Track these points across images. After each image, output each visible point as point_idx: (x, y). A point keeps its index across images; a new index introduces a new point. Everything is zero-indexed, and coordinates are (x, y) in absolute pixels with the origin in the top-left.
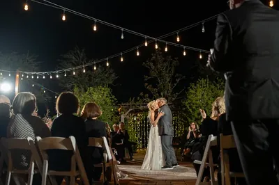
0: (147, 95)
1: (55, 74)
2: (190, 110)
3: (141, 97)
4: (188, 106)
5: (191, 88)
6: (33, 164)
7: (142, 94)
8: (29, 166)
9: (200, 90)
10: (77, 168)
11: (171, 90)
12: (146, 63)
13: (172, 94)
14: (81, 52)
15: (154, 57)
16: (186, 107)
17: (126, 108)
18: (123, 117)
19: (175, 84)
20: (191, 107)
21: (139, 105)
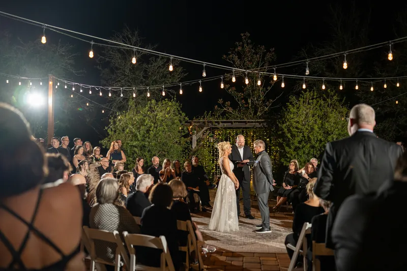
0: (228, 103)
1: (107, 92)
2: (289, 135)
3: (220, 106)
4: (286, 130)
5: (291, 103)
6: (119, 256)
7: (220, 101)
8: (115, 258)
9: (304, 110)
10: (167, 265)
11: (262, 98)
12: (228, 55)
13: (264, 101)
14: (133, 35)
15: (240, 48)
16: (282, 130)
17: (199, 127)
18: (195, 138)
19: (269, 88)
20: (289, 131)
21: (218, 123)
